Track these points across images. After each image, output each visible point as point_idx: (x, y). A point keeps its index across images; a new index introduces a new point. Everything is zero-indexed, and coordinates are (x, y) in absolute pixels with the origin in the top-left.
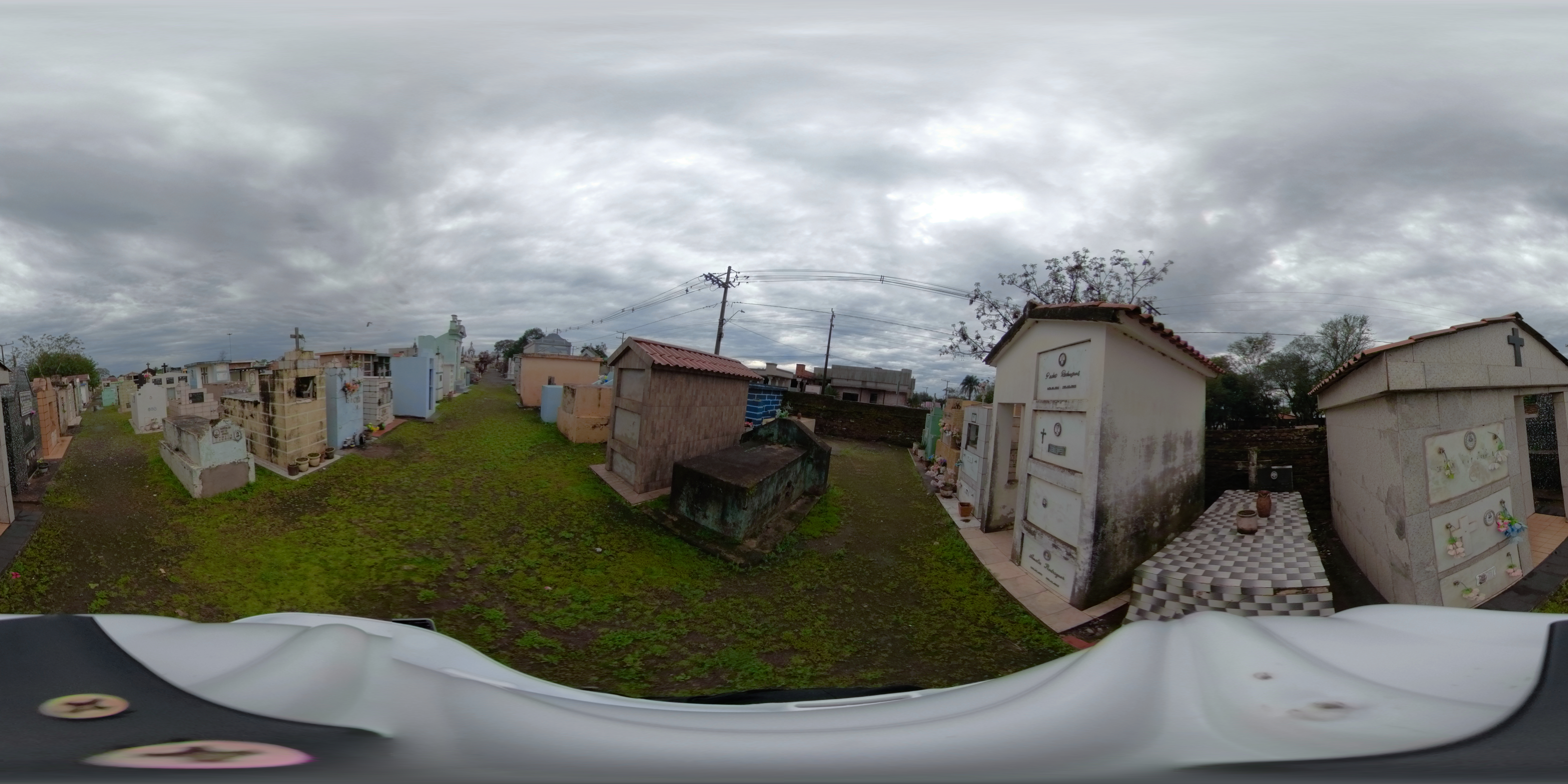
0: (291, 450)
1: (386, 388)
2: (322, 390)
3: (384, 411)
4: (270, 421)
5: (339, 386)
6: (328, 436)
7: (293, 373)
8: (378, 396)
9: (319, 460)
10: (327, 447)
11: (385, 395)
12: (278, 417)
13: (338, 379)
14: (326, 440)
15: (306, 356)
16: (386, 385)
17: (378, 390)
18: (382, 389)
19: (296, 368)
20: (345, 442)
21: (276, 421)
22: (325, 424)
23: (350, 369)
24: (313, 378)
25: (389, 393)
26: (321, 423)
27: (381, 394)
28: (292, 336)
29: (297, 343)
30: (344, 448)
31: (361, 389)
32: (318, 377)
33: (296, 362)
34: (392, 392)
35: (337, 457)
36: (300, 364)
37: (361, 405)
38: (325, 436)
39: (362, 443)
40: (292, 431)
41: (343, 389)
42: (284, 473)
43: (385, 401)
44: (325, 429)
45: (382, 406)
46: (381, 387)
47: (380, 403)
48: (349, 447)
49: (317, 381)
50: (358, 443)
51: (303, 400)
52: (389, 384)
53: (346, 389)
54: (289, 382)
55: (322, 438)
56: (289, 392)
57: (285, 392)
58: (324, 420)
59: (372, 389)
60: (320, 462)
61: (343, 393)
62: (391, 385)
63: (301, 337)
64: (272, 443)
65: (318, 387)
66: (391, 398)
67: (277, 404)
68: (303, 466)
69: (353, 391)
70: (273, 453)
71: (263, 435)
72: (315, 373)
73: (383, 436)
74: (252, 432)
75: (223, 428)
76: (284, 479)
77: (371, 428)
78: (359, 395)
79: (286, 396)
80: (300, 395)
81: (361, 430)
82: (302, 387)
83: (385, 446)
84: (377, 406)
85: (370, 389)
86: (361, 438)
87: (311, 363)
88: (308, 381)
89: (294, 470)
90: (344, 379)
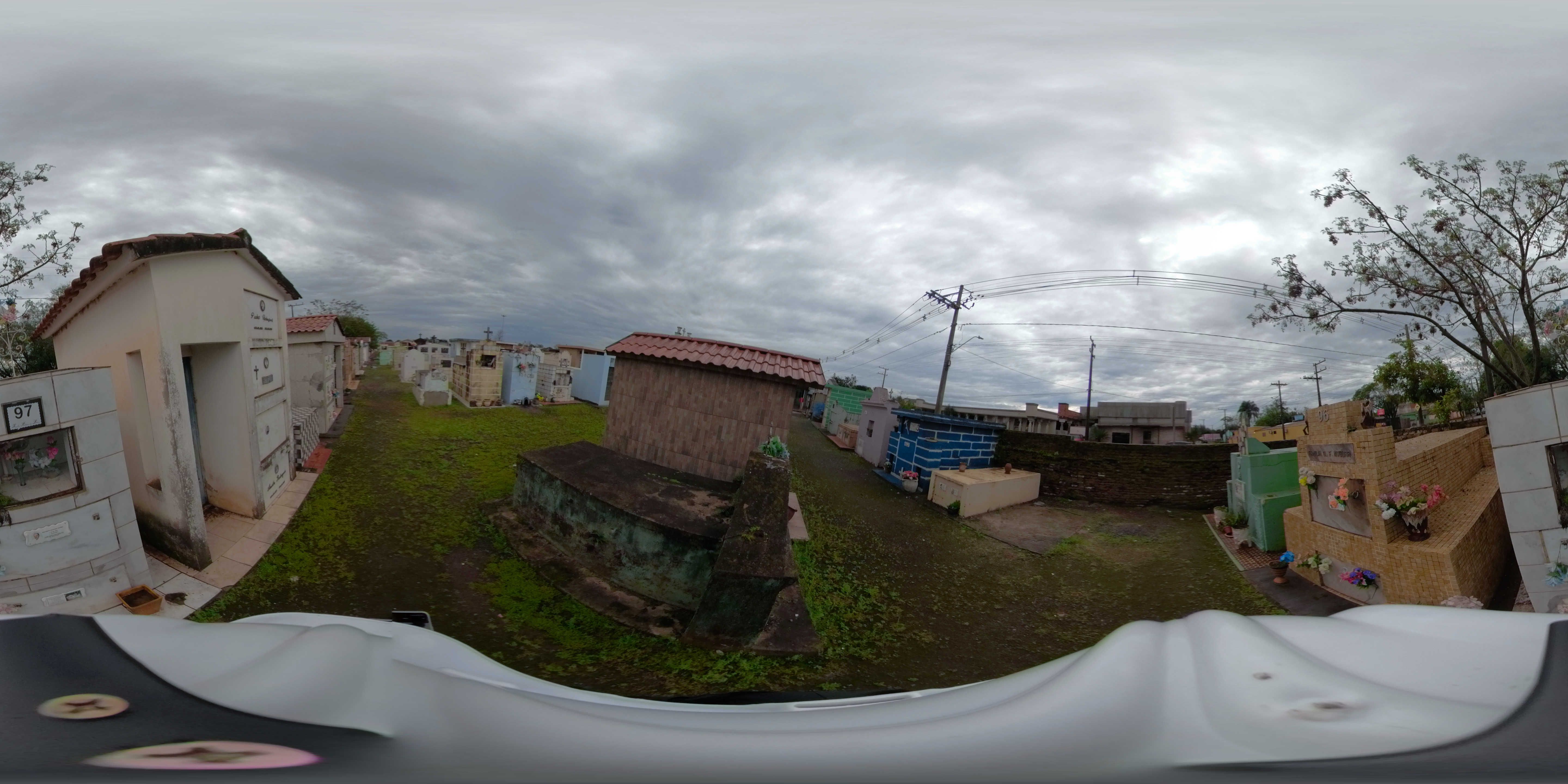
0: (474, 394)
1: (565, 375)
2: (500, 365)
3: (560, 390)
4: (468, 377)
5: (515, 364)
6: (503, 392)
7: (480, 352)
8: (554, 378)
9: (489, 403)
10: (499, 399)
11: (562, 379)
12: (471, 374)
13: (515, 360)
14: (500, 395)
15: (491, 343)
16: (565, 372)
17: (554, 373)
18: (560, 374)
19: (482, 349)
20: (514, 400)
21: (470, 377)
22: (500, 385)
24: (494, 356)
25: (568, 379)
26: (497, 384)
27: (558, 377)
28: (485, 332)
29: (488, 336)
30: (514, 404)
31: (536, 369)
32: (498, 356)
33: (483, 346)
34: (571, 379)
35: (503, 406)
36: (485, 348)
37: (534, 380)
38: (500, 392)
39: (526, 403)
40: (476, 383)
41: (518, 367)
42: (468, 405)
43: (562, 382)
44: (500, 388)
45: (556, 386)
46: (558, 372)
47: (555, 383)
48: (516, 404)
49: (497, 359)
50: (523, 403)
51: (486, 368)
52: (569, 372)
53: (520, 367)
54: (477, 356)
55: (497, 393)
56: (477, 362)
57: (474, 362)
58: (500, 382)
59: (551, 373)
60: (491, 405)
61: (518, 370)
62: (571, 374)
63: (491, 332)
64: (468, 389)
65: (497, 362)
66: (570, 382)
67: (470, 367)
68: (479, 404)
69: (527, 370)
70: (467, 395)
71: (465, 385)
72: (497, 354)
73: (549, 405)
74: (460, 382)
75: (437, 373)
76: (465, 406)
77: (539, 397)
78: (533, 373)
79: (474, 364)
80: (486, 365)
81: (531, 396)
82: (487, 361)
83: (541, 409)
84: (552, 385)
85: (547, 372)
86: (526, 400)
87: (495, 348)
88: (492, 357)
89: (473, 404)
90: (520, 360)
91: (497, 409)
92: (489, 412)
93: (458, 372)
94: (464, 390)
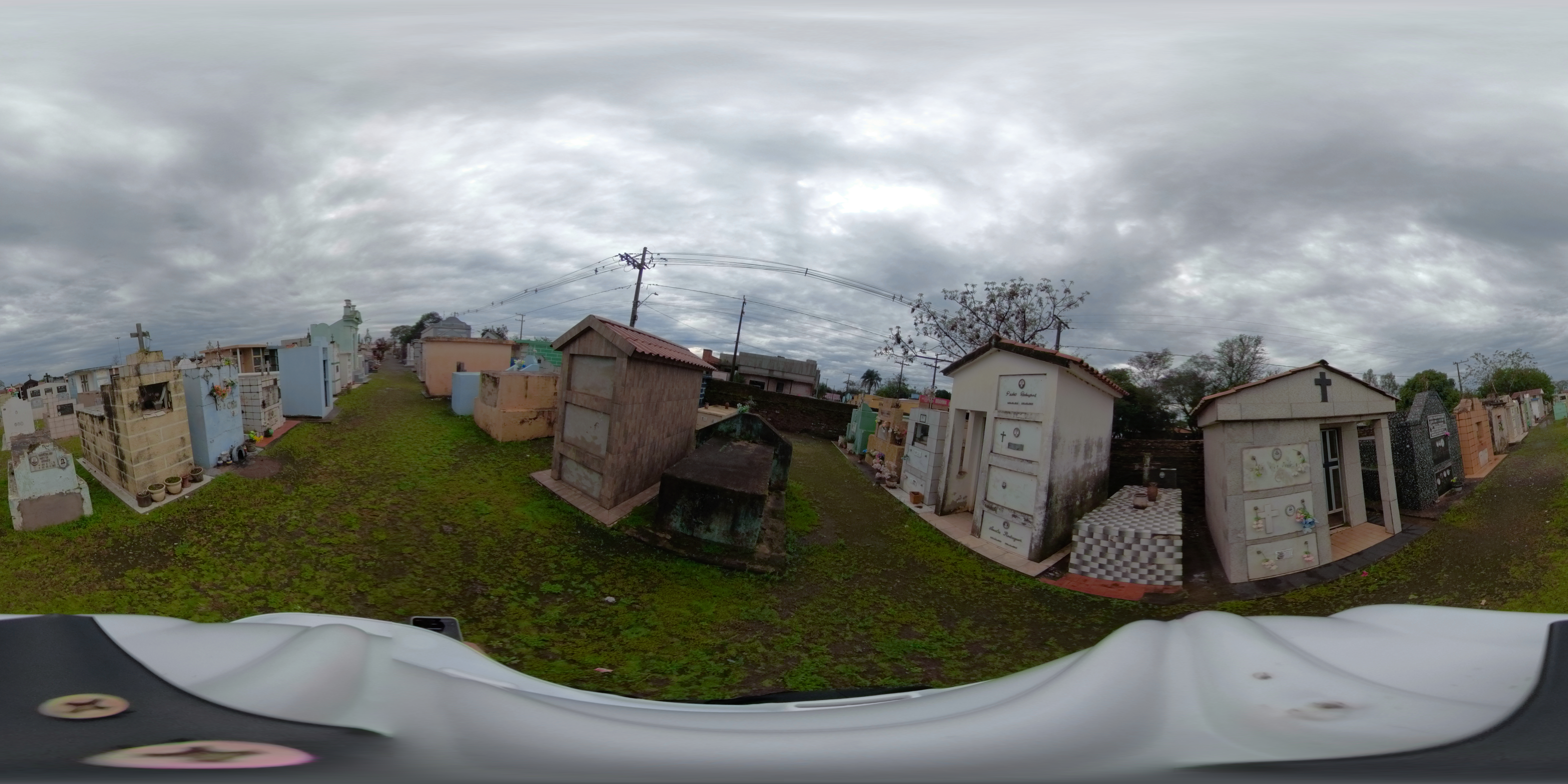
0: (143, 474)
1: (272, 387)
2: (180, 398)
3: (271, 414)
4: (116, 440)
5: (205, 390)
6: (195, 454)
7: (136, 381)
8: (262, 396)
9: (180, 485)
10: (193, 467)
11: (271, 395)
12: (123, 435)
13: (203, 383)
14: (191, 459)
15: (152, 359)
16: (272, 383)
17: (260, 389)
18: (267, 388)
19: (139, 375)
20: (220, 459)
21: (123, 440)
22: (188, 439)
23: (219, 367)
24: (166, 383)
25: (276, 392)
26: (182, 438)
27: (266, 394)
28: (132, 335)
29: (141, 343)
30: (218, 465)
31: (237, 390)
32: (172, 382)
33: (138, 367)
34: (280, 390)
35: (208, 478)
36: (144, 369)
37: (237, 410)
38: (190, 453)
39: (241, 457)
40: (142, 452)
41: (211, 394)
42: (133, 506)
43: (271, 402)
44: (189, 446)
45: (267, 409)
46: (264, 385)
47: (264, 405)
48: (225, 464)
49: (171, 389)
50: (236, 458)
51: (154, 413)
52: (275, 381)
53: (214, 393)
54: (131, 393)
55: (186, 457)
56: (132, 405)
57: (127, 406)
58: (187, 434)
59: (252, 389)
60: (183, 487)
61: (210, 399)
62: (279, 383)
63: (145, 334)
65: (174, 395)
66: (280, 397)
67: (119, 420)
68: (159, 494)
69: (225, 396)
70: (125, 483)
72: (168, 377)
73: (271, 443)
77: (255, 438)
78: (235, 399)
79: (127, 410)
80: (151, 407)
81: (241, 440)
82: (153, 397)
84: (261, 409)
85: (250, 389)
86: (240, 453)
87: (161, 366)
88: (157, 388)
89: (146, 499)
90: (211, 381)
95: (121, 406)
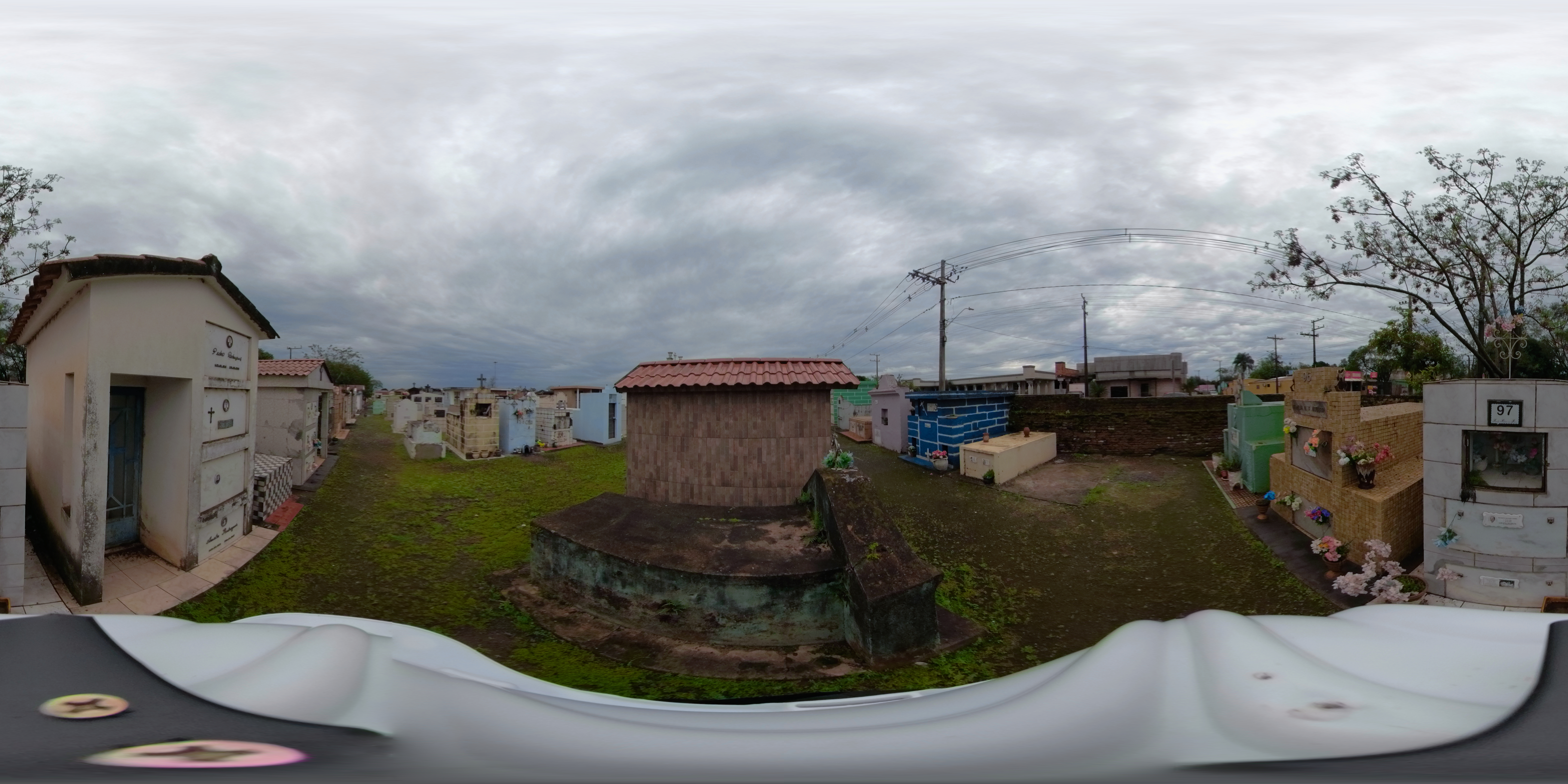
0: (469, 445)
1: (564, 417)
2: (496, 413)
3: (561, 434)
4: (462, 427)
5: (512, 411)
6: (500, 442)
7: (474, 401)
8: (553, 422)
9: (487, 454)
10: (497, 448)
11: (562, 423)
12: (465, 425)
13: (511, 407)
14: (498, 444)
15: (485, 391)
16: (564, 415)
17: (553, 417)
18: (560, 418)
19: (477, 398)
20: (514, 449)
21: (465, 427)
22: (498, 434)
23: (523, 401)
24: (490, 405)
25: (568, 421)
26: (494, 433)
27: (557, 420)
28: (479, 379)
29: (482, 383)
30: (514, 453)
31: (534, 415)
32: (493, 404)
33: (477, 395)
34: (571, 421)
35: (503, 456)
36: (479, 396)
37: (533, 426)
38: (498, 441)
39: (527, 451)
40: (472, 434)
41: (515, 414)
42: (464, 458)
43: (562, 426)
44: (497, 438)
45: (557, 430)
46: (557, 415)
47: (555, 427)
48: (517, 453)
49: (492, 406)
50: (524, 452)
51: (481, 417)
52: (568, 414)
53: (517, 414)
54: (471, 405)
55: (495, 443)
56: (471, 411)
57: (468, 411)
58: (497, 431)
59: (549, 416)
60: (489, 456)
61: (515, 417)
62: (571, 416)
63: (484, 379)
64: (463, 441)
65: (493, 410)
66: (571, 424)
67: (465, 417)
68: (475, 455)
69: (525, 416)
70: (463, 446)
71: (460, 436)
72: (492, 402)
73: (552, 451)
74: (455, 433)
75: (429, 425)
76: (461, 460)
77: (540, 444)
78: (531, 420)
79: (469, 413)
80: (481, 414)
81: (531, 443)
82: (482, 410)
83: (544, 457)
84: (552, 429)
85: (546, 416)
86: (527, 448)
87: (489, 396)
88: (487, 406)
89: (469, 456)
90: (516, 407)
91: (496, 460)
92: (487, 464)
93: (452, 423)
94: (459, 441)
95: (467, 411)
